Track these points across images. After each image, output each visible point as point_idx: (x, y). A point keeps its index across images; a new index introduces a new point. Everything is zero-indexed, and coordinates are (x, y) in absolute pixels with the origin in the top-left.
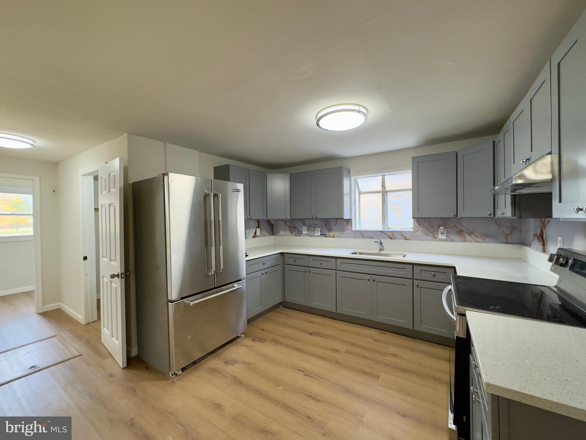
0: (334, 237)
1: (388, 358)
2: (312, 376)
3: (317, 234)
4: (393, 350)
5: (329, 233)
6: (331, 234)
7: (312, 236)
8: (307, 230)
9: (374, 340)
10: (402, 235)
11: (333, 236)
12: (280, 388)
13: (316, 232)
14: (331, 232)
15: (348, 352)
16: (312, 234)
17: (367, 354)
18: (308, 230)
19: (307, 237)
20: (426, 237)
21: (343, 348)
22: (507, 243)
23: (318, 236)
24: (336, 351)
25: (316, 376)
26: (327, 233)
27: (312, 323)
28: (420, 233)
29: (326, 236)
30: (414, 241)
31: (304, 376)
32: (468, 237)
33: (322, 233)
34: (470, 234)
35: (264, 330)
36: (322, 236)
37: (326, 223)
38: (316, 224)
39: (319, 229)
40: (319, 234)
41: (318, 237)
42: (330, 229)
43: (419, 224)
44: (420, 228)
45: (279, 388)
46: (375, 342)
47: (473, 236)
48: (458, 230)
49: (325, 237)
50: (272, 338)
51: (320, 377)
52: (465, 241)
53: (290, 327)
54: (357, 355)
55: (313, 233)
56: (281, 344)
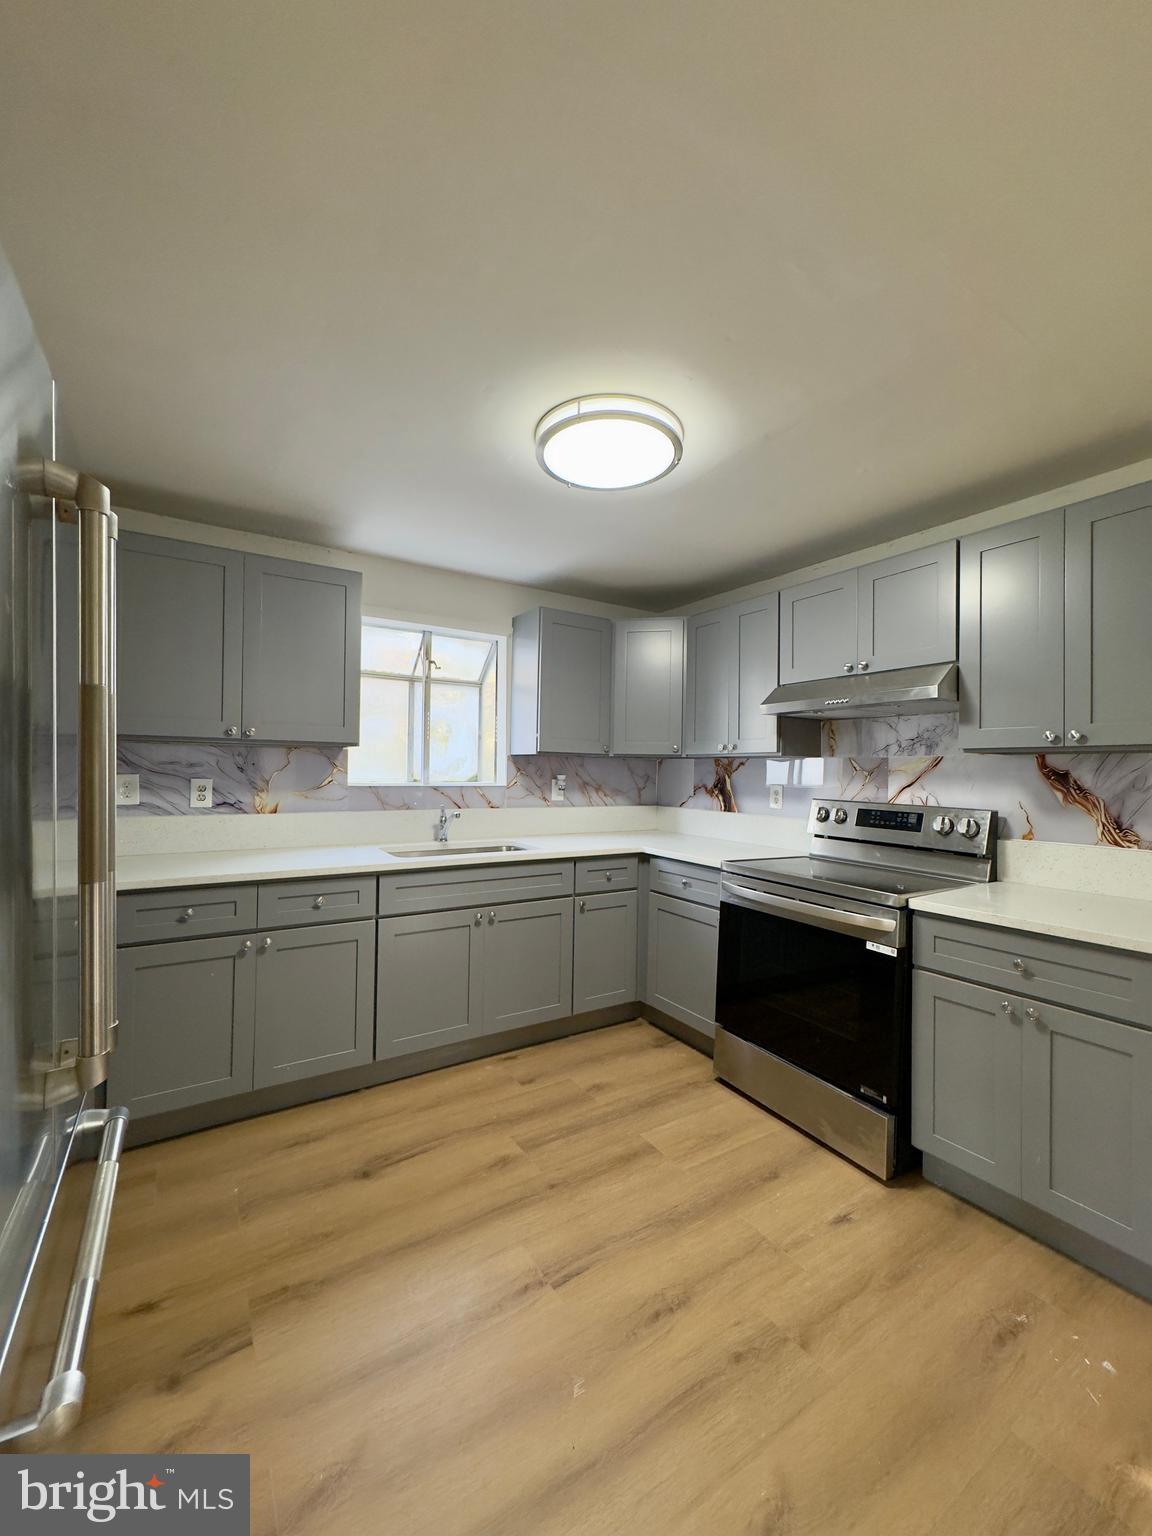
0: (275, 812)
1: (601, 1099)
2: (575, 1266)
3: (195, 803)
4: (582, 1079)
5: (257, 798)
6: (266, 799)
7: (171, 814)
8: (141, 787)
9: (523, 1083)
10: (483, 796)
11: (271, 807)
12: (577, 1391)
13: (194, 795)
14: (263, 795)
15: (531, 1145)
16: (168, 802)
17: (564, 1119)
18: (145, 786)
19: (144, 819)
20: (531, 799)
21: (504, 1144)
22: (640, 804)
23: (204, 811)
24: (504, 1162)
25: (579, 1258)
26: (245, 798)
27: (308, 1142)
28: (519, 791)
29: (242, 811)
30: (509, 809)
31: (563, 1289)
32: (594, 795)
33: (221, 800)
34: (598, 789)
35: (148, 1308)
36: (222, 809)
37: (240, 760)
38: (192, 765)
39: (209, 783)
40: (209, 803)
41: (204, 814)
42: (260, 783)
43: (519, 770)
44: (520, 780)
45: (575, 1396)
46: (527, 1086)
47: (600, 793)
48: (581, 782)
49: (236, 813)
50: (251, 1301)
51: (593, 1251)
52: (591, 804)
53: (247, 1208)
54: (553, 1136)
55: (176, 799)
56: (325, 1282)
